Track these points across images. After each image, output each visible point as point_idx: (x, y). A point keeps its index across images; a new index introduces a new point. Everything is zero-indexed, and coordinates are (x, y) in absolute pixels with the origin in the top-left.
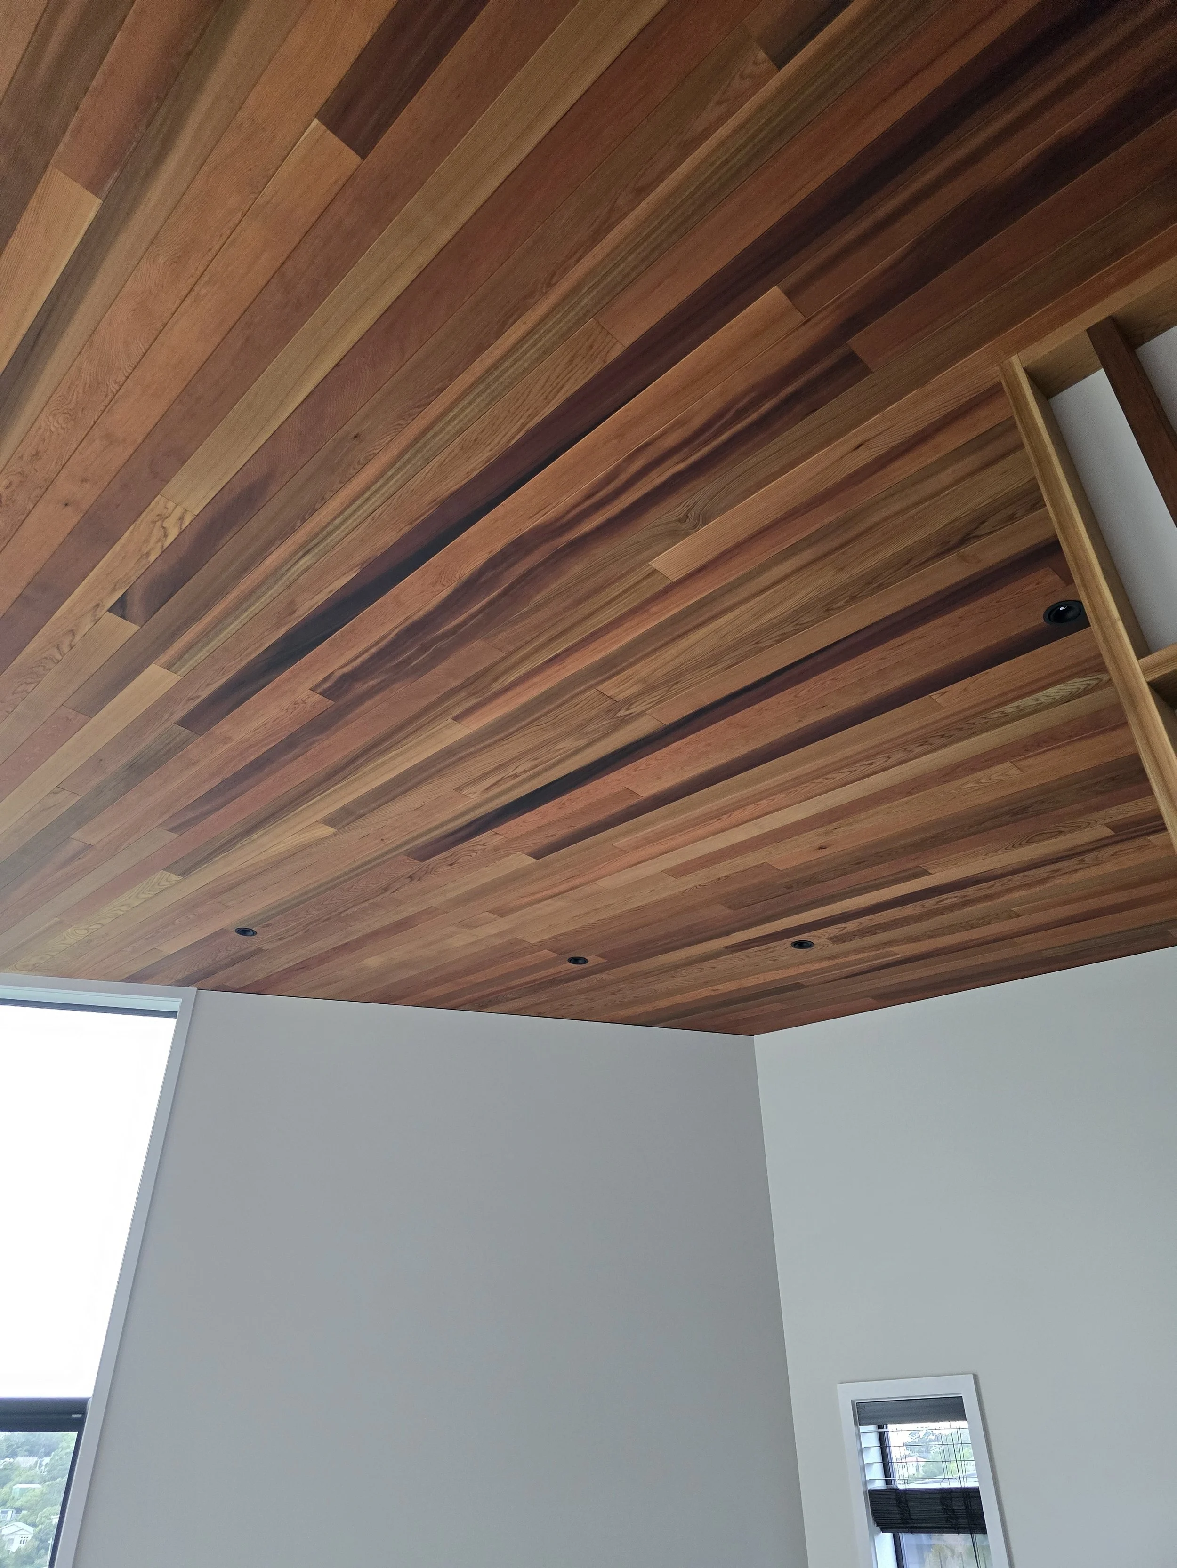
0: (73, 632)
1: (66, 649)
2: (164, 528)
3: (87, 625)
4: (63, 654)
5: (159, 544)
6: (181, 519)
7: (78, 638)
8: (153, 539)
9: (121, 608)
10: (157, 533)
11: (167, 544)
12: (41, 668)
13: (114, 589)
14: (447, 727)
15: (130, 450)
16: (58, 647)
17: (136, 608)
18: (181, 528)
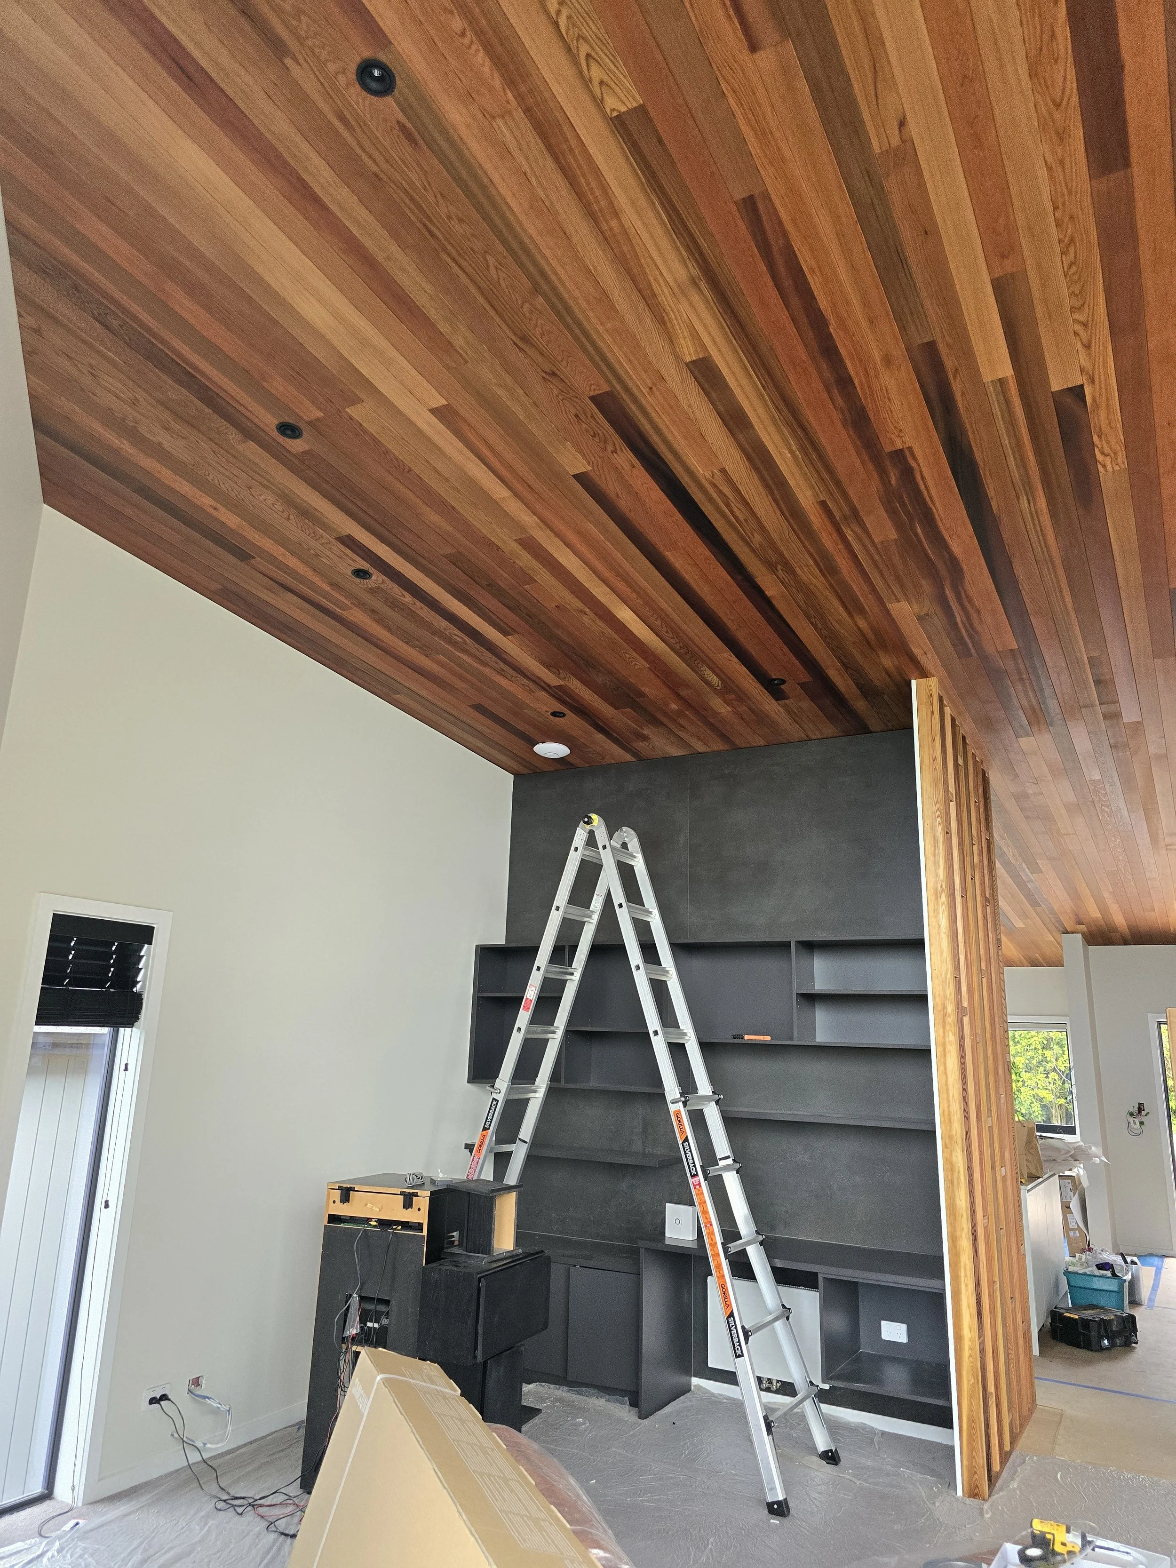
0: (1088, 347)
1: (1077, 327)
2: (1107, 455)
3: (1084, 360)
4: (1075, 321)
5: (1099, 446)
6: (1104, 466)
7: (1079, 346)
8: (1105, 446)
9: (1078, 392)
10: (1107, 450)
11: (1097, 450)
12: (1077, 292)
13: (1094, 400)
14: (816, 495)
15: (1161, 471)
16: (1085, 325)
17: (1069, 400)
18: (1099, 462)
